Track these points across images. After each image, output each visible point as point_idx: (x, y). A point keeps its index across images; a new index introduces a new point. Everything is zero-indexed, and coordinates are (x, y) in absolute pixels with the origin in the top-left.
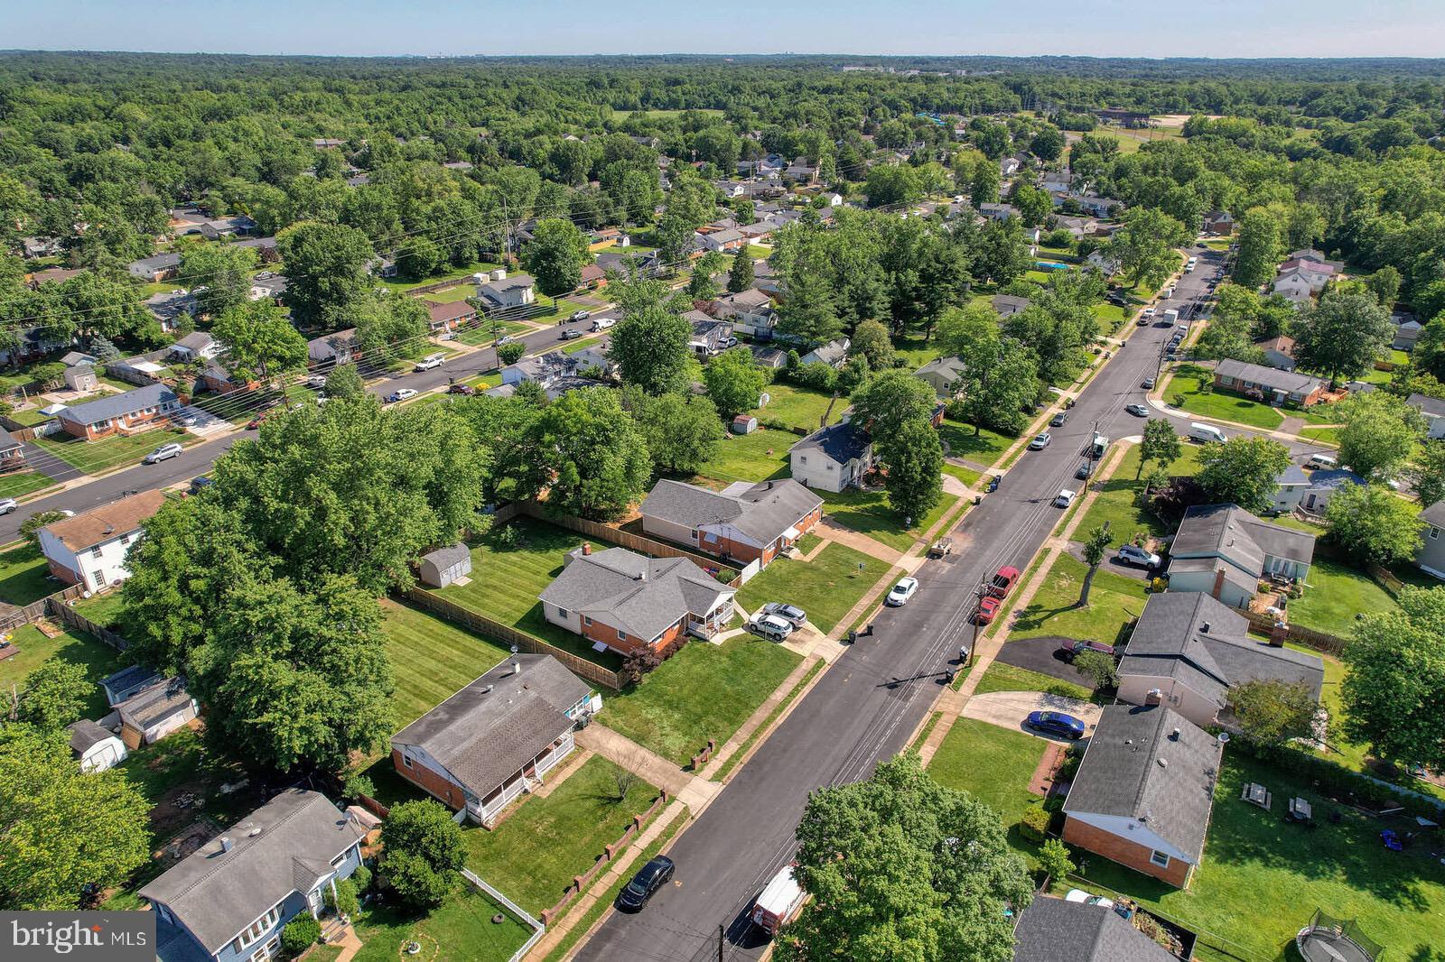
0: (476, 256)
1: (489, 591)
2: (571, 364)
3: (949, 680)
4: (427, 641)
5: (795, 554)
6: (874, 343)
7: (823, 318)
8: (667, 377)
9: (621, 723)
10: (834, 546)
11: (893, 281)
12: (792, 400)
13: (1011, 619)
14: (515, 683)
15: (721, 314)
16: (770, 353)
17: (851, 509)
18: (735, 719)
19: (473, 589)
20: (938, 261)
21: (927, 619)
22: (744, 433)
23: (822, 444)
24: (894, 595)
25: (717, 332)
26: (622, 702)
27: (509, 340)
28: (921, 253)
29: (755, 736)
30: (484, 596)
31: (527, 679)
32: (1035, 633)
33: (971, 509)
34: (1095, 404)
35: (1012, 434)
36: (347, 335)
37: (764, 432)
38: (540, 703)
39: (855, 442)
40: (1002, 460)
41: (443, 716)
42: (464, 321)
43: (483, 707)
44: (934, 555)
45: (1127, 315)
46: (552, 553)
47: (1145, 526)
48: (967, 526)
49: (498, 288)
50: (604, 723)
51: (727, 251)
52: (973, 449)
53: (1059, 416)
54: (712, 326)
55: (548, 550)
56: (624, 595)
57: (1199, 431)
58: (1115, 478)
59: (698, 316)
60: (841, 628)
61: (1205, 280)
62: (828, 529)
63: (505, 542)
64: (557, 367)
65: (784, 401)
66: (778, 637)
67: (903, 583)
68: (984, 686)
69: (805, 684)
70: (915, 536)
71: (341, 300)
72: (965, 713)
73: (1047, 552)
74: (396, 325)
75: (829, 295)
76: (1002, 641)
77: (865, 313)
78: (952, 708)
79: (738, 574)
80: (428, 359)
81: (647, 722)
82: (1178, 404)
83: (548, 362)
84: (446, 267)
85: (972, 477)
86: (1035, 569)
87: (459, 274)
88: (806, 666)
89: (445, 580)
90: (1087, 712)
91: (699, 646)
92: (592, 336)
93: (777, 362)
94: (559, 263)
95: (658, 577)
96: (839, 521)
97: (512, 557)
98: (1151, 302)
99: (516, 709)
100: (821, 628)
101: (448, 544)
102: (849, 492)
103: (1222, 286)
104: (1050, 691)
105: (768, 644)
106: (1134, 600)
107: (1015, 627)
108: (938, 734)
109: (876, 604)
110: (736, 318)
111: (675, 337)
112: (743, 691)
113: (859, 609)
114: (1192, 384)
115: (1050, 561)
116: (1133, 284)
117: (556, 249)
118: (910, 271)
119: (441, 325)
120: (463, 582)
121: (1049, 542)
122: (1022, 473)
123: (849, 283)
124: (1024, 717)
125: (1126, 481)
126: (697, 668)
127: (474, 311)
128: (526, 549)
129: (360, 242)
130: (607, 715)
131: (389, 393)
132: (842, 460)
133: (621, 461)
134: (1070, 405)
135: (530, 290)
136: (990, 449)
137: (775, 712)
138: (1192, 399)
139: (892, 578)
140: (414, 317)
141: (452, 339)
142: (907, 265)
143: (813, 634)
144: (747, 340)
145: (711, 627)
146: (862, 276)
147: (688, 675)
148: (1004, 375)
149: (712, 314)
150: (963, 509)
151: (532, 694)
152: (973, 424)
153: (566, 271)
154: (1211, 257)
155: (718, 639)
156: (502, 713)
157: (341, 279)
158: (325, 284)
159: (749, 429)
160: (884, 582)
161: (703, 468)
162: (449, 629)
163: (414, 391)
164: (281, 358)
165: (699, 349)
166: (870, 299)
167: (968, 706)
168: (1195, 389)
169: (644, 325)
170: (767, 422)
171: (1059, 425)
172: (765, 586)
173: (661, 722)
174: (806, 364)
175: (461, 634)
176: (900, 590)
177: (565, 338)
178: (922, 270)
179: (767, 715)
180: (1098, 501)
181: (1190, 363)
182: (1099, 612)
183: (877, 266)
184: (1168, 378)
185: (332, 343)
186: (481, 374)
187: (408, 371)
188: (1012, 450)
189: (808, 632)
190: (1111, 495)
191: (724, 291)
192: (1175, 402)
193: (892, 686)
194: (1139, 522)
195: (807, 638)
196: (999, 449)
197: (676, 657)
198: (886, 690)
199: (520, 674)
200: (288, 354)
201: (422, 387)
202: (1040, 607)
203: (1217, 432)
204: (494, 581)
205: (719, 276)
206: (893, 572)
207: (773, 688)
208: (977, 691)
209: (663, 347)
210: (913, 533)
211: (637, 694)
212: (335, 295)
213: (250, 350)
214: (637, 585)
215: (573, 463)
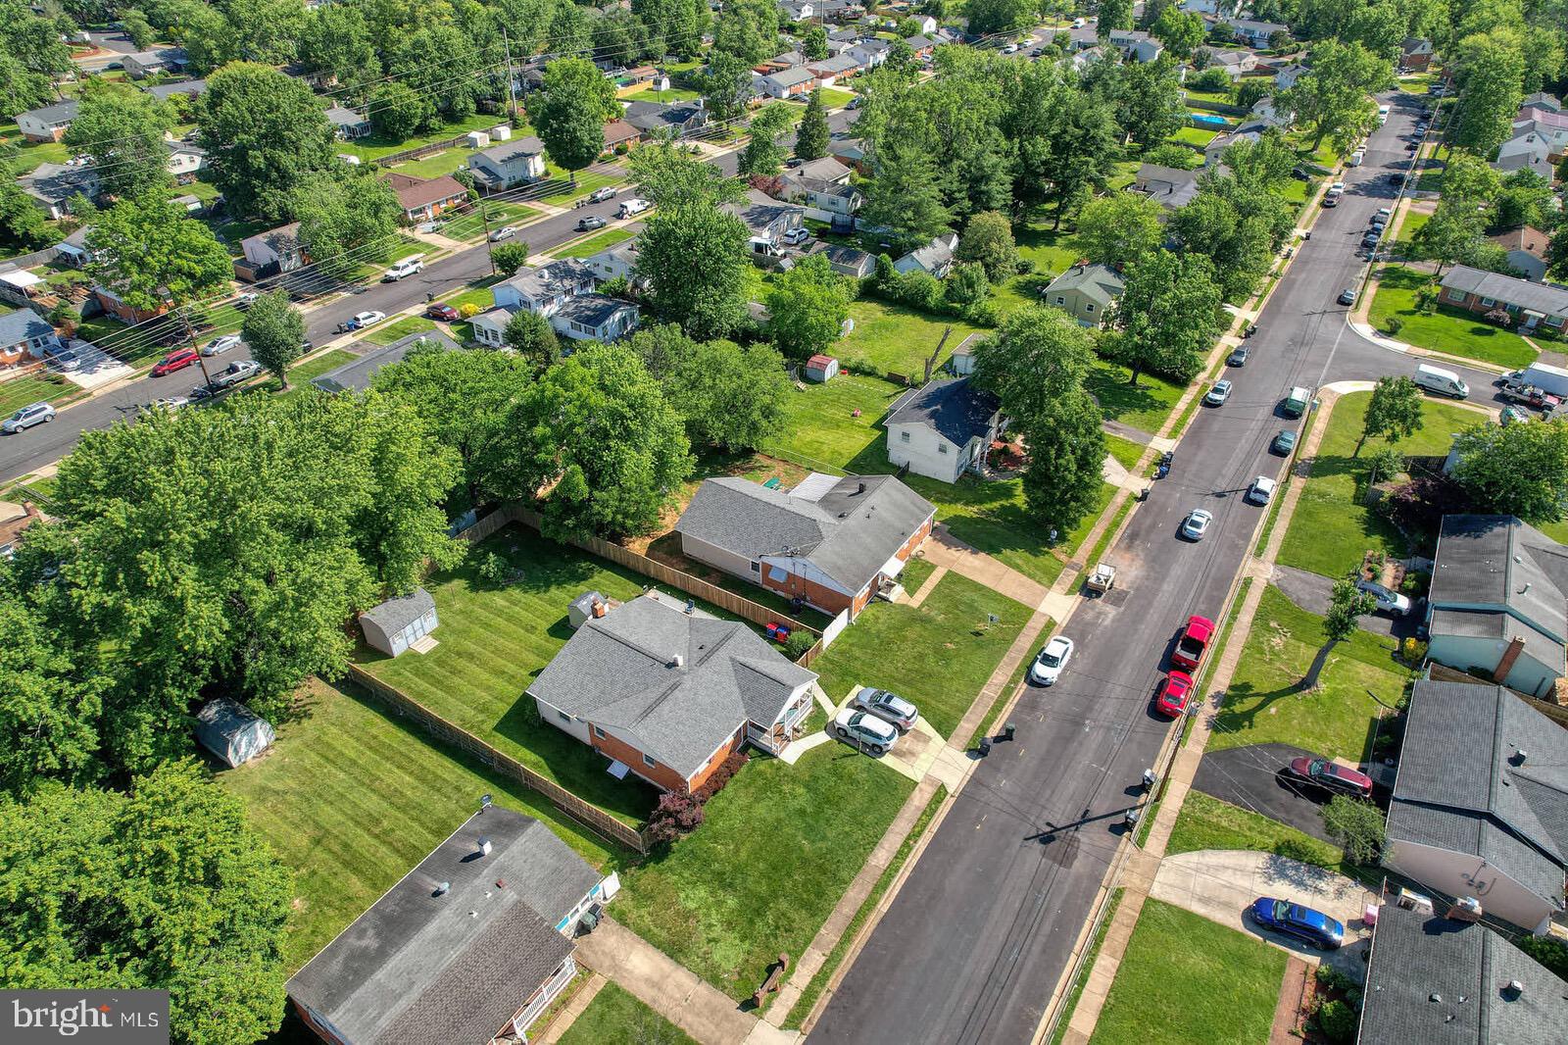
0: (473, 107)
1: (462, 663)
2: (587, 277)
3: (1127, 826)
4: (367, 758)
5: (897, 594)
6: (994, 245)
7: (925, 209)
8: (715, 302)
9: (648, 919)
10: (952, 578)
11: (1016, 151)
12: (885, 327)
13: (1208, 710)
14: (484, 878)
15: (787, 193)
16: (853, 256)
17: (970, 511)
18: (816, 904)
19: (439, 658)
20: (1077, 126)
21: (1089, 708)
22: (820, 382)
23: (932, 415)
24: (1040, 669)
25: (782, 222)
26: (648, 877)
27: (509, 231)
28: (1052, 112)
29: (847, 938)
30: (455, 672)
31: (502, 869)
32: (1243, 738)
33: (1136, 506)
34: (1282, 332)
35: (1180, 381)
36: (291, 231)
37: (847, 378)
38: (521, 911)
39: (976, 410)
40: (1169, 424)
41: (370, 942)
42: (451, 204)
43: (431, 929)
44: (1090, 591)
45: (1310, 192)
46: (554, 591)
47: (1376, 539)
48: (1132, 537)
49: (496, 157)
50: (622, 920)
51: (794, 98)
52: (1130, 406)
53: (1238, 352)
54: (775, 213)
55: (548, 586)
56: (653, 695)
57: (1430, 376)
58: (1323, 455)
59: (758, 198)
60: (967, 727)
61: (1403, 138)
62: (941, 548)
63: (486, 577)
64: (567, 283)
65: (873, 327)
66: (878, 750)
67: (1054, 649)
68: (1178, 842)
69: (920, 834)
70: (1063, 557)
71: (285, 180)
72: (1156, 892)
73: (1247, 583)
74: (353, 221)
75: (933, 175)
76: (1199, 751)
77: (980, 201)
78: (1137, 882)
79: (817, 637)
80: (400, 263)
81: (687, 915)
82: (1391, 332)
83: (555, 276)
84: (434, 122)
85: (1132, 453)
86: (1234, 616)
87: (451, 132)
88: (919, 799)
89: (398, 647)
90: (1339, 893)
91: (763, 766)
92: (619, 224)
93: (863, 269)
94: (573, 124)
95: (702, 661)
96: (957, 533)
97: (498, 599)
98: (1335, 171)
99: (483, 926)
100: (938, 730)
101: (400, 592)
102: (968, 484)
103: (1427, 150)
104: (1278, 851)
105: (863, 761)
106: (1379, 673)
107: (1218, 725)
108: (1119, 935)
109: (1014, 681)
110: (806, 199)
111: (727, 248)
112: (830, 851)
113: (990, 692)
114: (1406, 298)
115: (1253, 600)
116: (1311, 145)
117: (569, 104)
118: (1039, 139)
119: (421, 211)
120: (425, 645)
121: (1248, 566)
122: (1199, 447)
123: (959, 157)
124: (1245, 903)
125: (1339, 459)
126: (760, 810)
127: (464, 190)
128: (518, 585)
129: (303, 100)
130: (628, 904)
131: (344, 318)
132: (960, 442)
133: (647, 459)
134: (1249, 333)
135: (538, 159)
136: (1152, 406)
137: (876, 887)
138: (1410, 322)
139: (1034, 634)
140: (376, 209)
141: (436, 230)
142: (1034, 131)
143: (927, 739)
144: (822, 234)
145: (779, 734)
146: (977, 146)
147: (747, 822)
148: (1180, 307)
149: (775, 194)
150: (1125, 508)
151: (510, 896)
152: (1129, 366)
153: (583, 134)
154: (1404, 102)
155: (790, 754)
156: (460, 938)
157: (279, 153)
158: (257, 159)
159: (828, 376)
160: (1025, 642)
161: (767, 443)
162: (402, 734)
163: (379, 315)
164: (191, 276)
165: (759, 248)
166: (987, 179)
167: (1160, 877)
168: (1411, 307)
169: (683, 232)
170: (852, 363)
171: (1239, 365)
172: (857, 652)
173: (707, 915)
174: (902, 272)
175: (419, 745)
176: (1049, 661)
177: (583, 228)
178: (1054, 137)
179: (864, 896)
180: (1306, 492)
181: (1397, 265)
182: (1334, 697)
183: (995, 131)
184: (1372, 288)
185: (273, 243)
186: (471, 285)
187: (374, 281)
188: (1181, 405)
189: (919, 736)
190: (1322, 484)
191: (791, 155)
192: (1387, 328)
193: (1047, 839)
194: (1368, 533)
195: (918, 747)
196: (1164, 406)
197: (730, 788)
198: (1037, 846)
199: (492, 858)
200: (199, 270)
201: (389, 308)
202: (1247, 687)
203: (1455, 378)
204: (470, 646)
205: (785, 139)
206: (1035, 625)
207: (873, 843)
208: (1171, 849)
209: (709, 262)
210: (1059, 552)
211: (672, 861)
212: (274, 175)
213: (142, 265)
214: (671, 676)
215: (578, 468)
